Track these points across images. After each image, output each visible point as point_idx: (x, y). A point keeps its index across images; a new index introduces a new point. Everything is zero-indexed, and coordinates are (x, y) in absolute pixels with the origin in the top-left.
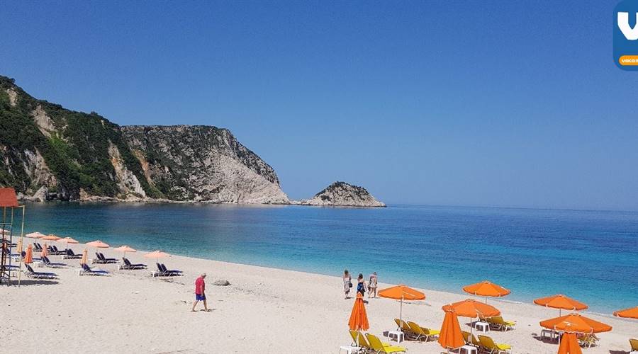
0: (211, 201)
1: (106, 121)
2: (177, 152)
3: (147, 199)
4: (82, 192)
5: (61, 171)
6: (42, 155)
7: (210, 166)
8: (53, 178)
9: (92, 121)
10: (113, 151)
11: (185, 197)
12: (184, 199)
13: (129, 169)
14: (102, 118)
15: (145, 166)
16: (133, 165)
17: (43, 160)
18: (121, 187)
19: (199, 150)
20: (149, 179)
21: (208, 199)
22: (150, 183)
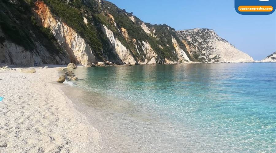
0: (220, 62)
1: (170, 27)
2: (196, 41)
3: (190, 62)
4: (166, 60)
5: (157, 50)
6: (149, 43)
7: (211, 46)
8: (155, 53)
9: (164, 28)
10: (174, 41)
11: (206, 61)
12: (206, 62)
13: (181, 49)
14: (168, 26)
15: (187, 47)
16: (182, 47)
17: (150, 46)
18: (179, 57)
19: (205, 39)
20: (189, 53)
21: (218, 61)
22: (190, 55)
